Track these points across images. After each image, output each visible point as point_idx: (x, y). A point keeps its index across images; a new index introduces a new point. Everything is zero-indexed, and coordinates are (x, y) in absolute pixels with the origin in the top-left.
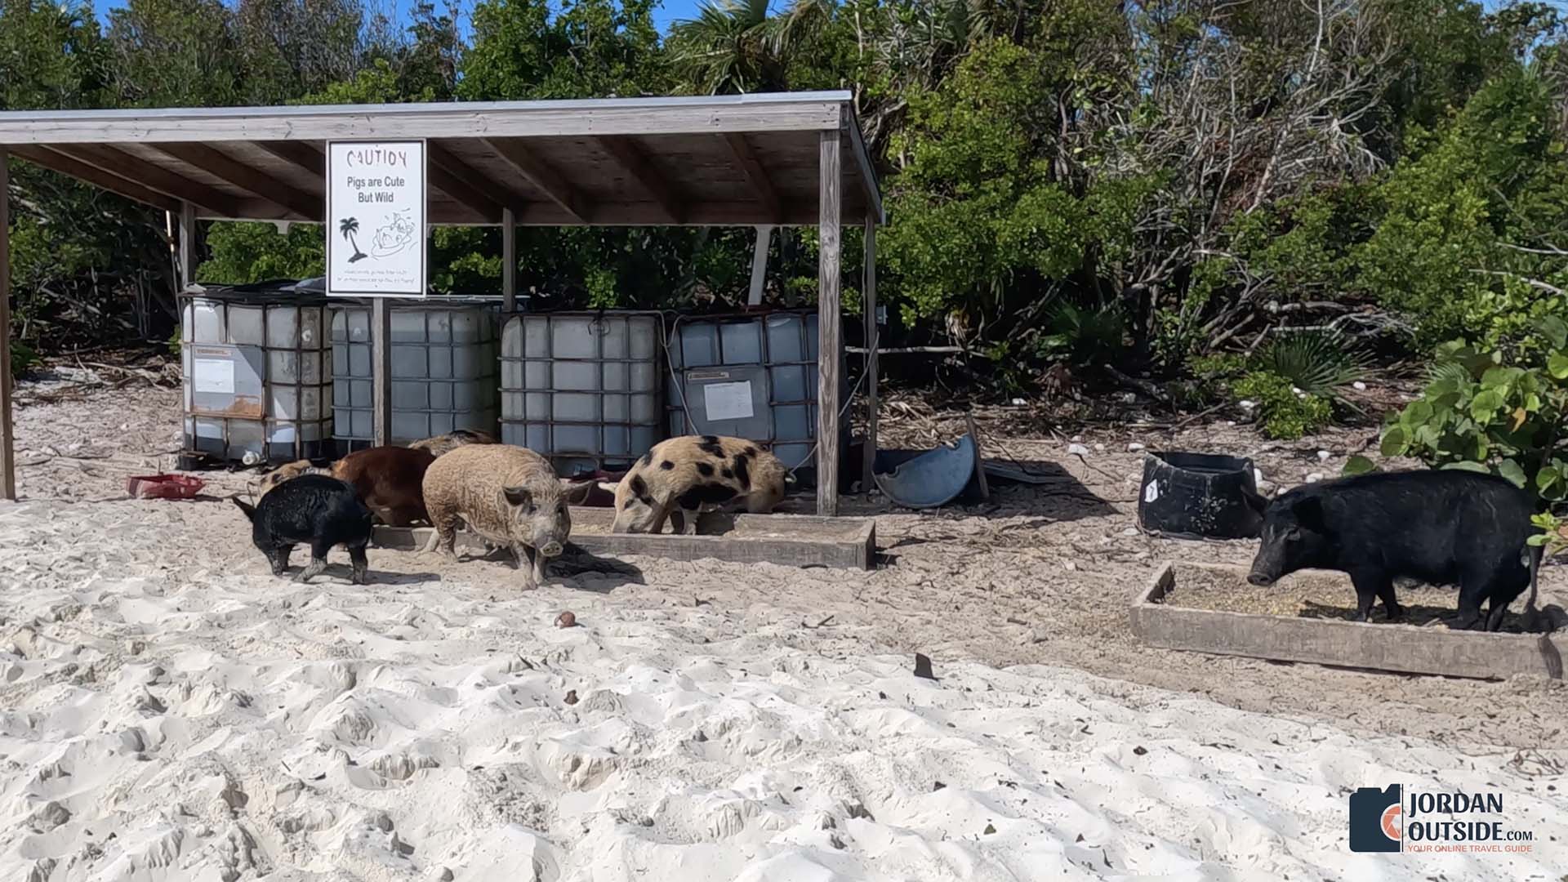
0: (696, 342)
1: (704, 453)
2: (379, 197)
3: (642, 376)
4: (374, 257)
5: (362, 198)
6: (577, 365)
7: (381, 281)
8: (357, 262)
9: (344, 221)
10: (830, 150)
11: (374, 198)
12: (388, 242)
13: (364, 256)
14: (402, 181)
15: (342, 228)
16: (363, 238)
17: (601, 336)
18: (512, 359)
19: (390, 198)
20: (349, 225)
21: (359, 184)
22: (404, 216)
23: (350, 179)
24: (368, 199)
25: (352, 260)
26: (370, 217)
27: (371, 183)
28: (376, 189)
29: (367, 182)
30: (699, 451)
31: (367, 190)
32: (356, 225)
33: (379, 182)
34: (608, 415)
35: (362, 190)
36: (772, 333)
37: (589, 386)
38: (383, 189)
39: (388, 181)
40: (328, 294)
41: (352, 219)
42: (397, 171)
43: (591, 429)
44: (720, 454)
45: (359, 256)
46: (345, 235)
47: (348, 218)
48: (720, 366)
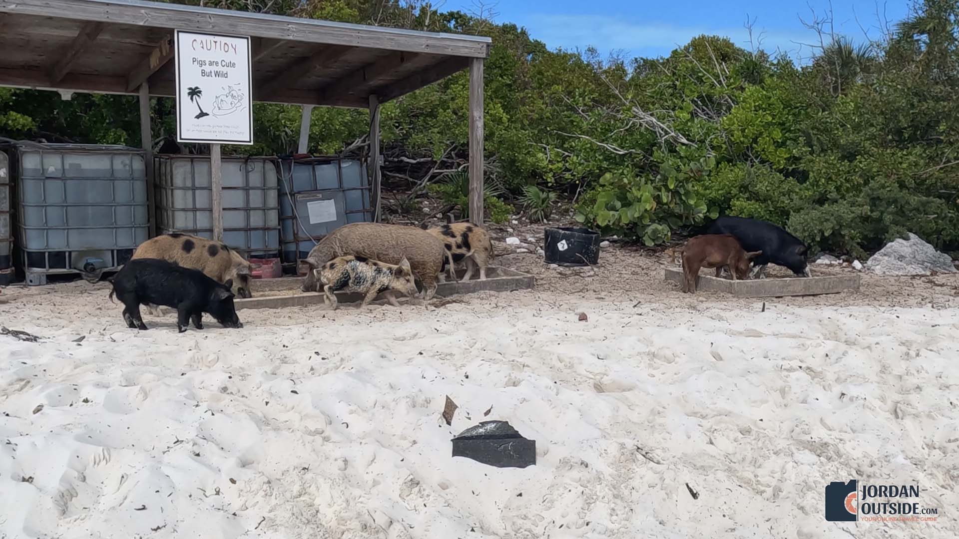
0: (300, 175)
1: (445, 237)
2: (217, 74)
3: (272, 198)
4: (214, 115)
5: (203, 73)
6: (232, 192)
7: (220, 132)
8: (201, 119)
9: (190, 89)
10: (479, 69)
11: (213, 74)
12: (224, 106)
13: (206, 114)
14: (234, 64)
15: (189, 94)
16: (205, 102)
17: (247, 172)
18: (185, 188)
19: (225, 75)
20: (194, 92)
21: (202, 63)
22: (236, 88)
23: (194, 60)
24: (210, 75)
25: (198, 117)
26: (210, 88)
27: (211, 64)
28: (214, 68)
29: (207, 63)
30: (442, 237)
31: (207, 68)
32: (200, 92)
33: (217, 63)
34: (253, 224)
35: (203, 67)
36: (343, 171)
37: (241, 205)
38: (219, 68)
39: (224, 63)
40: (179, 140)
41: (197, 88)
42: (229, 57)
43: (242, 232)
44: (453, 236)
45: (202, 114)
46: (192, 99)
47: (193, 87)
48: (316, 191)
